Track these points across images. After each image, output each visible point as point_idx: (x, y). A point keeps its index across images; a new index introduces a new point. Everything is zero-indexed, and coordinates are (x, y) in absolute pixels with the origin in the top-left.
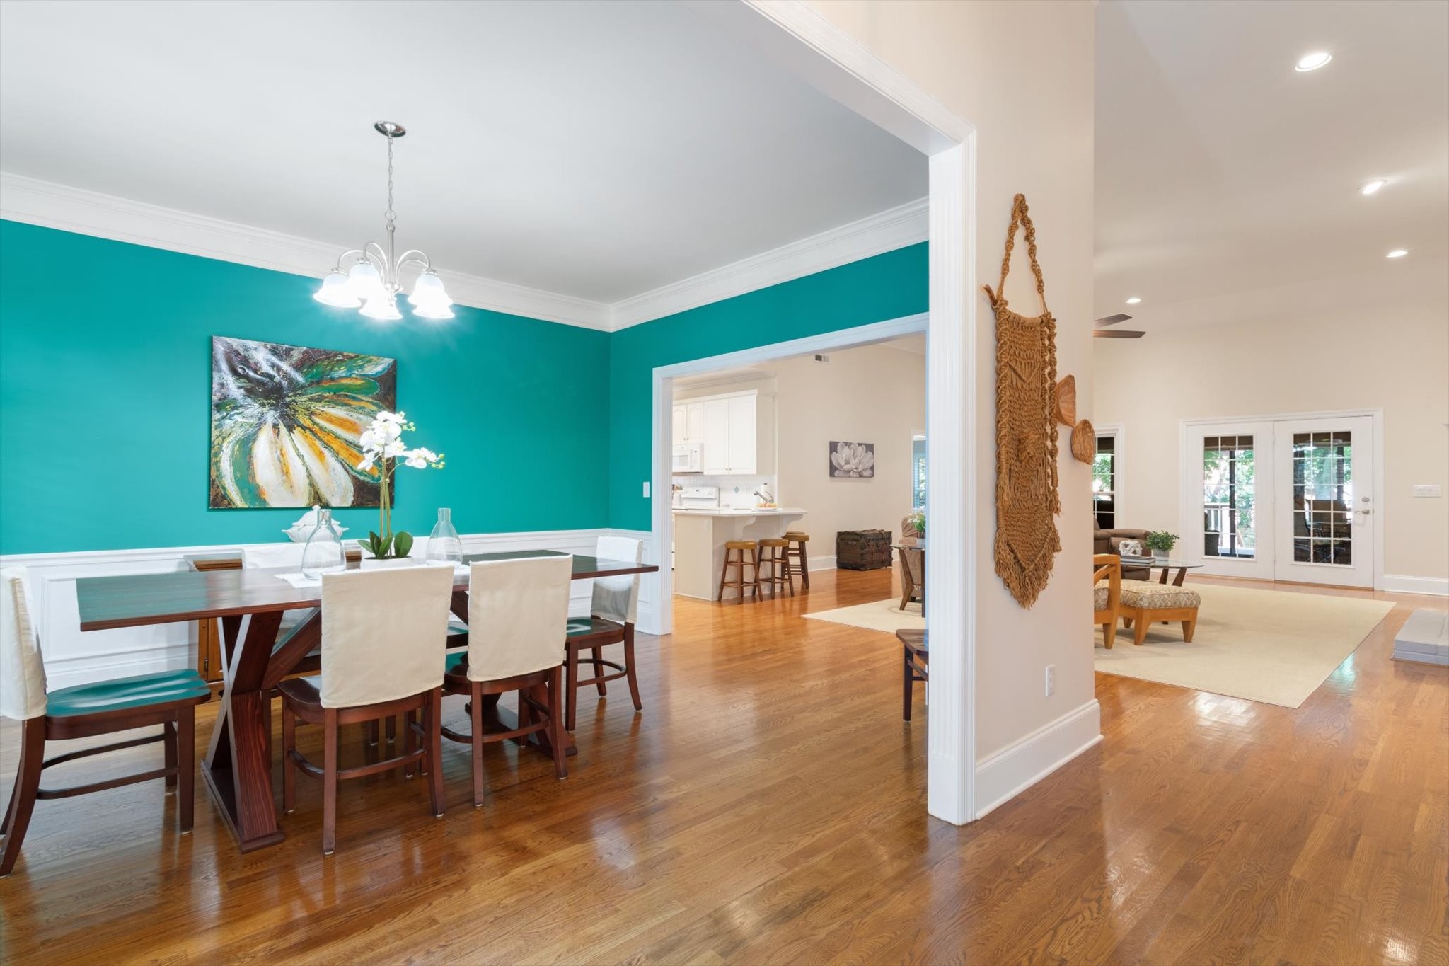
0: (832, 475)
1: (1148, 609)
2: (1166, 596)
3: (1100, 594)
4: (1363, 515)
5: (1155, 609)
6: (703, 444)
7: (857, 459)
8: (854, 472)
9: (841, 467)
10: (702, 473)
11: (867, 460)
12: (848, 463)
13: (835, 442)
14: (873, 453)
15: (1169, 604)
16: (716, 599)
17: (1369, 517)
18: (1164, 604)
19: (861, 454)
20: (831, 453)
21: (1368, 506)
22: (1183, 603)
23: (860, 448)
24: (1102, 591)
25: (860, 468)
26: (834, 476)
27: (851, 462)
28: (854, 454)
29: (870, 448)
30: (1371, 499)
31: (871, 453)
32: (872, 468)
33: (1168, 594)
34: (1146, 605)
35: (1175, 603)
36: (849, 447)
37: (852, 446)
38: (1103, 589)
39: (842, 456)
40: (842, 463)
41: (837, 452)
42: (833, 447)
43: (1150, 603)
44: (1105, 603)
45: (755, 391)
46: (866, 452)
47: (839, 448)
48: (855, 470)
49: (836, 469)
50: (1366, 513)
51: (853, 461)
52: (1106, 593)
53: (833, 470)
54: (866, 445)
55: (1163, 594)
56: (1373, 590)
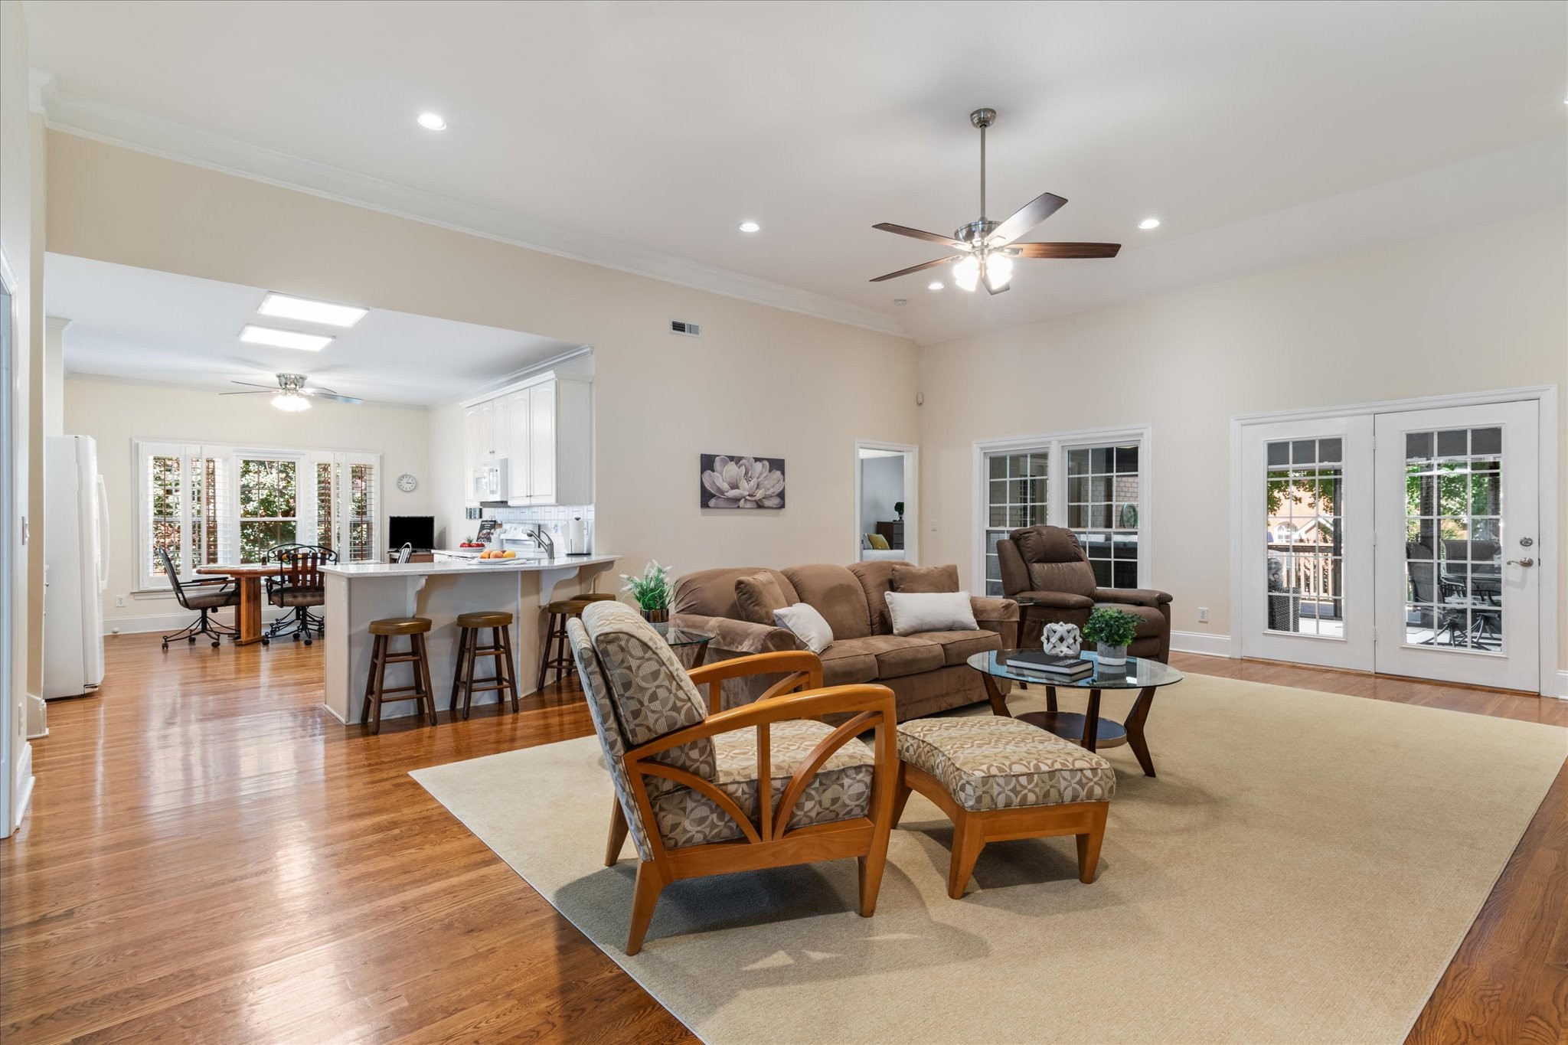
0: (705, 504)
1: (976, 812)
2: (1023, 780)
3: (847, 782)
4: (1521, 569)
5: (994, 812)
6: (507, 459)
7: (753, 482)
8: (746, 500)
9: (722, 492)
10: (506, 502)
11: (771, 482)
12: (734, 486)
13: (710, 456)
14: (783, 473)
15: (1031, 798)
16: (356, 720)
17: (1532, 571)
18: (1016, 801)
19: (761, 474)
20: (703, 471)
21: (1531, 553)
22: (1068, 796)
23: (759, 465)
24: (851, 772)
25: (759, 494)
26: (708, 507)
27: (740, 485)
28: (746, 473)
29: (778, 465)
30: (1536, 541)
31: (778, 473)
32: (781, 495)
33: (1030, 775)
34: (971, 803)
35: (1047, 794)
36: (736, 464)
37: (743, 461)
38: (858, 769)
39: (720, 478)
40: (725, 486)
41: (713, 471)
42: (708, 463)
43: (979, 800)
44: (862, 801)
45: (550, 375)
46: (770, 471)
47: (717, 464)
48: (748, 498)
49: (713, 496)
50: (1528, 564)
51: (744, 484)
52: (865, 777)
53: (706, 497)
54: (770, 461)
55: (1017, 776)
56: (1538, 695)
